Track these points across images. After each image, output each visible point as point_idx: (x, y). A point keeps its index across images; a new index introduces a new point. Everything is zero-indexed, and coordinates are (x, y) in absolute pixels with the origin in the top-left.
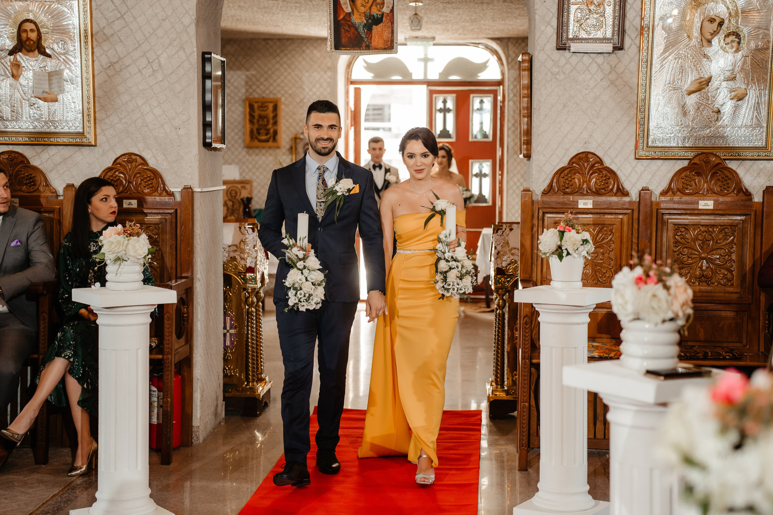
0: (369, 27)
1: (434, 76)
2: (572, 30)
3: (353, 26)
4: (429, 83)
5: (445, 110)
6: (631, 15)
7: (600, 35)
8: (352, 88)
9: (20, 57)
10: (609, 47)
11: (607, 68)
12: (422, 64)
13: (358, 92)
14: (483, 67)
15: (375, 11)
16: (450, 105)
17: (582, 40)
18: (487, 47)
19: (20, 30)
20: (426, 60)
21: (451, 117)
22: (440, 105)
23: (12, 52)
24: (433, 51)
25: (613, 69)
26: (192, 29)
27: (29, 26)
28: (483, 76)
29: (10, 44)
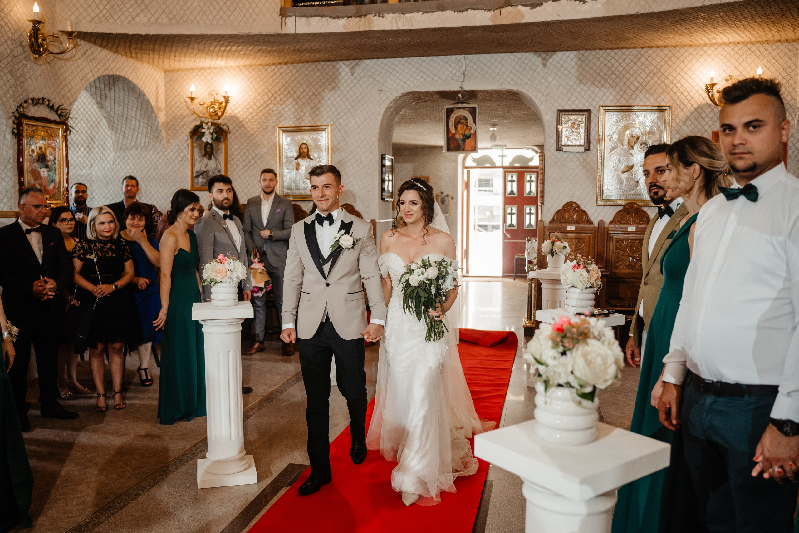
0: (464, 140)
1: (507, 164)
2: (564, 141)
3: (456, 140)
4: (504, 168)
5: (512, 181)
6: (593, 133)
7: (578, 143)
8: (465, 170)
9: (300, 160)
10: (582, 149)
11: (582, 160)
12: (501, 158)
13: (468, 172)
14: (531, 159)
15: (467, 133)
16: (515, 178)
17: (569, 146)
18: (533, 150)
19: (300, 148)
20: (502, 156)
21: (515, 185)
22: (510, 179)
23: (296, 158)
24: (506, 152)
25: (585, 160)
26: (377, 144)
27: (304, 146)
28: (531, 164)
29: (295, 155)
